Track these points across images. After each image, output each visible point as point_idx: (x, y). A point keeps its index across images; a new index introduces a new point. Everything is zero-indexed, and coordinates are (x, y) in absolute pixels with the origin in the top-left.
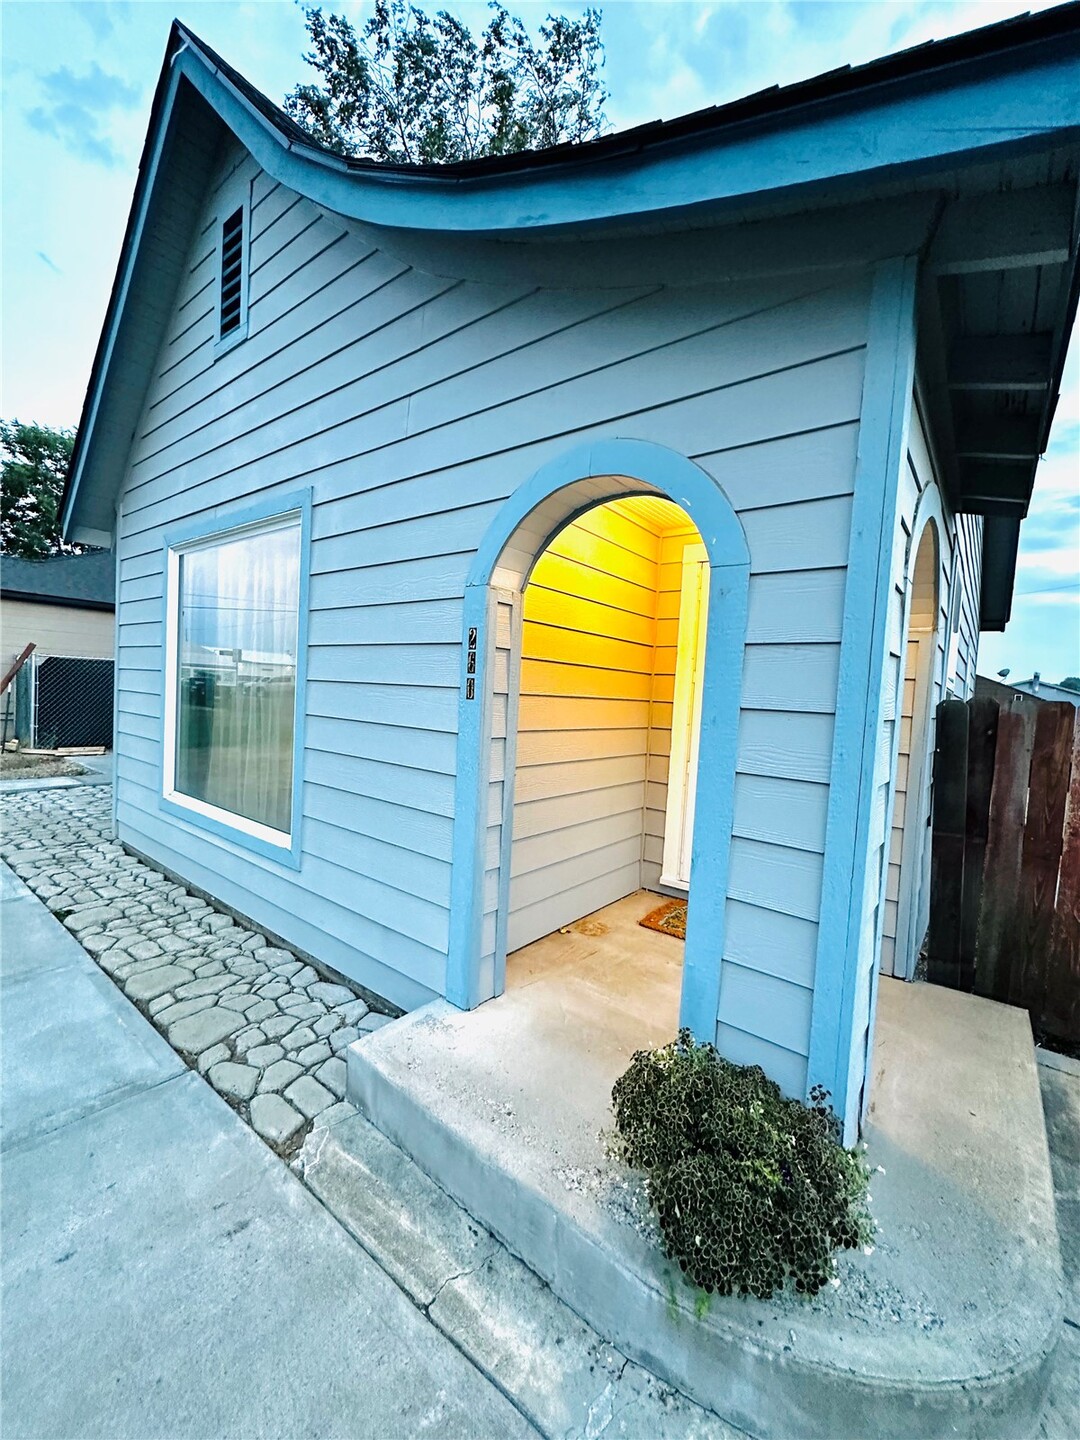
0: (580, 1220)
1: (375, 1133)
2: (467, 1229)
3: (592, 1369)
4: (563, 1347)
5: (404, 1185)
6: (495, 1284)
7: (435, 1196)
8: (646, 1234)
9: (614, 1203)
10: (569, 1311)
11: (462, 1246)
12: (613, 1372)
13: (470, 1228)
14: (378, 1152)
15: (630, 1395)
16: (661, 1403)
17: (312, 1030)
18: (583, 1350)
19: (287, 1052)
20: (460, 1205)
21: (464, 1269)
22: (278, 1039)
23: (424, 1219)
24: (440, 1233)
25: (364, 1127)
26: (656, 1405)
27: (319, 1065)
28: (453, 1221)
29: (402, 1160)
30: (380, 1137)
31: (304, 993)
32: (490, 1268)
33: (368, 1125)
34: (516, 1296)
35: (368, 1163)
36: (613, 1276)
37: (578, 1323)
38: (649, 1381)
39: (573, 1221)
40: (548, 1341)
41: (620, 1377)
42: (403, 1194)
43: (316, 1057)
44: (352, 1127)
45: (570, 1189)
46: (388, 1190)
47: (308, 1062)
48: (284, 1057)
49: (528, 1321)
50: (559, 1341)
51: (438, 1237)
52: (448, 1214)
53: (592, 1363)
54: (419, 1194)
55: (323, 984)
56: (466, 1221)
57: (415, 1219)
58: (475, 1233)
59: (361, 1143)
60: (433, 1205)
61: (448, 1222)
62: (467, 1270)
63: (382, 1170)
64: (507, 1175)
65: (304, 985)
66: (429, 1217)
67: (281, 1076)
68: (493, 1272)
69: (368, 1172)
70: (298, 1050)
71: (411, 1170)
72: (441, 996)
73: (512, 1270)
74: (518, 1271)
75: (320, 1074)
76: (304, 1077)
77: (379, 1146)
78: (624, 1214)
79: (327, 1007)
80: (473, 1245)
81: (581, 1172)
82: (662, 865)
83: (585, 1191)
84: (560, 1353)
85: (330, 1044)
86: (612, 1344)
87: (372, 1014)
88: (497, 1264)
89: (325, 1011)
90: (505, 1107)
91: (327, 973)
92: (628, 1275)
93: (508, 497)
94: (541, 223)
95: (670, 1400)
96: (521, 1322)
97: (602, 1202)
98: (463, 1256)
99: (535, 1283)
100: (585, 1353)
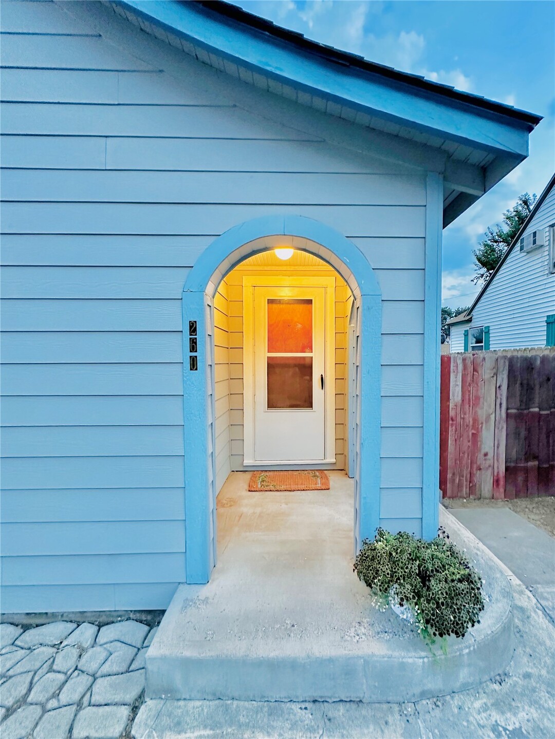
0: (377, 652)
1: (191, 704)
2: (299, 711)
3: (408, 721)
4: (390, 724)
5: (242, 719)
6: (339, 725)
7: (266, 709)
8: (401, 636)
9: (378, 633)
10: (377, 705)
11: (306, 722)
12: (415, 713)
13: (301, 708)
14: (205, 714)
15: (428, 717)
16: (438, 708)
17: (54, 671)
18: (397, 716)
19: (43, 705)
20: (286, 700)
21: (318, 733)
22: (23, 701)
23: (273, 728)
24: (289, 726)
25: (179, 707)
26: (437, 711)
27: (89, 694)
28: (289, 713)
29: (226, 705)
30: (198, 703)
31: (16, 649)
32: (329, 720)
33: (182, 703)
34: (353, 721)
35: (205, 727)
36: (403, 666)
37: (385, 706)
38: (427, 703)
39: (373, 655)
40: (383, 727)
41: (418, 713)
42: (247, 725)
43: (81, 690)
44: (170, 715)
45: (358, 641)
46: (236, 731)
47: (76, 697)
48: (45, 711)
49: (368, 727)
50: (386, 723)
51: (290, 729)
52: (283, 712)
53: (405, 719)
54: (257, 717)
55: (32, 632)
56: (295, 707)
57: (268, 732)
58: (306, 708)
59: (188, 719)
60: (270, 715)
61: (287, 716)
62: (321, 732)
63: (220, 723)
64: (324, 658)
65: (12, 642)
66: (275, 724)
67: (58, 727)
68: (332, 720)
69: (211, 732)
70: (56, 695)
71: (237, 706)
72: (179, 583)
73: (339, 710)
74: (342, 708)
75: (96, 699)
76: (82, 712)
77: (203, 709)
78: (386, 634)
79: (53, 646)
80: (311, 716)
81: (353, 630)
82: (243, 455)
83: (363, 637)
84: (392, 728)
85: (83, 672)
86: (406, 702)
87: (103, 629)
88: (330, 715)
89: (55, 650)
90: (287, 624)
91: (26, 621)
92: (410, 660)
93: (220, 235)
94: (278, 72)
95: (438, 703)
96: (366, 731)
97: (375, 636)
98: (312, 727)
99: (354, 706)
100: (399, 717)
